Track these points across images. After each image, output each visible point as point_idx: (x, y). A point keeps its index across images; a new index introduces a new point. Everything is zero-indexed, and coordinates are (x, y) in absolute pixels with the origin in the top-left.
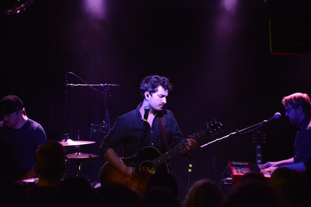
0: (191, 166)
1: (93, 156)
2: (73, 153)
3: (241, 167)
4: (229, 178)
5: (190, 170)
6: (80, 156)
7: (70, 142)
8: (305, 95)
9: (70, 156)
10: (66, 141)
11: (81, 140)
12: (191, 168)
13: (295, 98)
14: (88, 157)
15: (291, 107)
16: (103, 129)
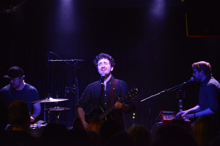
0: (134, 114)
1: (67, 109)
2: (54, 107)
3: (169, 114)
4: (160, 122)
5: (134, 117)
6: (58, 109)
7: (52, 100)
8: (208, 64)
9: (51, 109)
10: (49, 99)
11: (59, 98)
12: (135, 116)
13: (200, 65)
14: (63, 110)
15: (196, 70)
16: (74, 90)
